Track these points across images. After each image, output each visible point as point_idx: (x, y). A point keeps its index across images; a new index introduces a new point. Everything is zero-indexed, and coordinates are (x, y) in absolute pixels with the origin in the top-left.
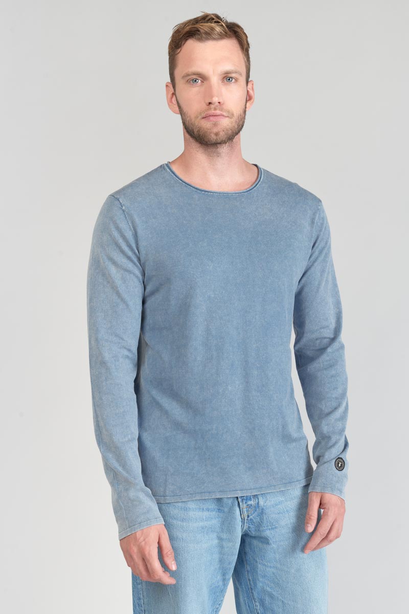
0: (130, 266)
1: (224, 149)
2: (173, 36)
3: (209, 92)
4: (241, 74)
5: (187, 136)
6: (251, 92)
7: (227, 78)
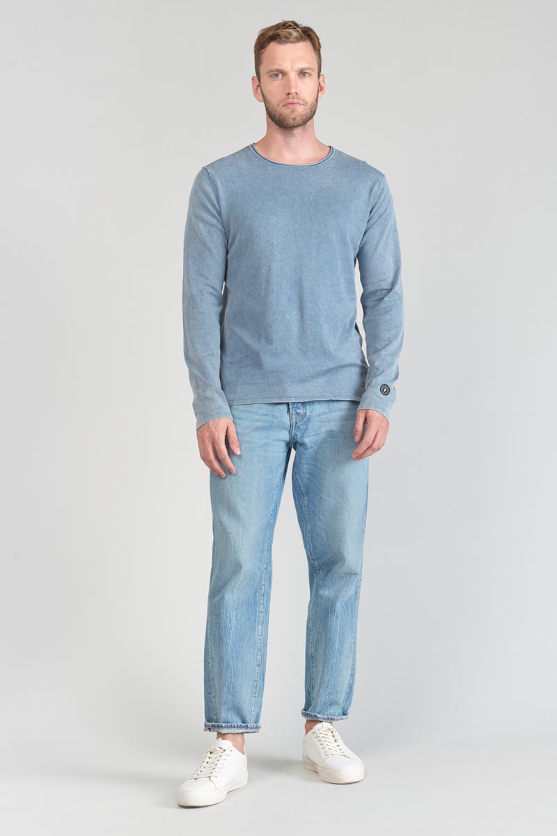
0: (214, 221)
1: (297, 131)
2: (258, 38)
3: (288, 85)
4: (313, 70)
5: (270, 120)
6: (322, 84)
7: (302, 73)
